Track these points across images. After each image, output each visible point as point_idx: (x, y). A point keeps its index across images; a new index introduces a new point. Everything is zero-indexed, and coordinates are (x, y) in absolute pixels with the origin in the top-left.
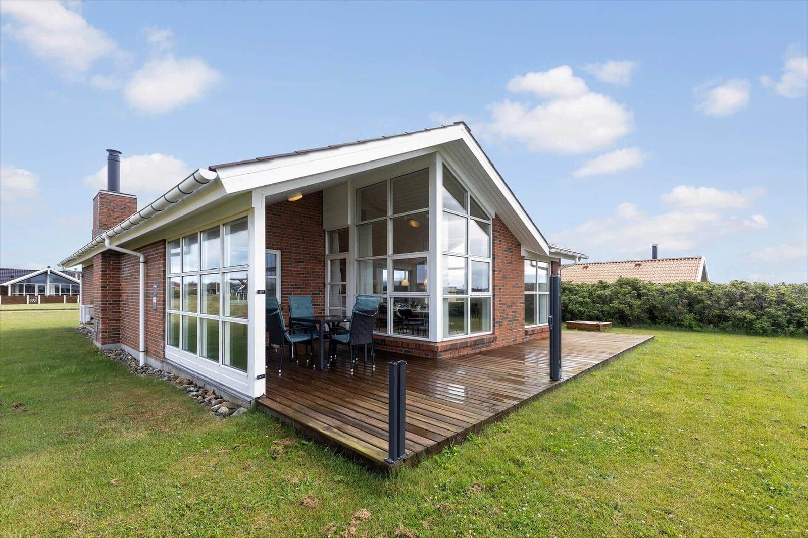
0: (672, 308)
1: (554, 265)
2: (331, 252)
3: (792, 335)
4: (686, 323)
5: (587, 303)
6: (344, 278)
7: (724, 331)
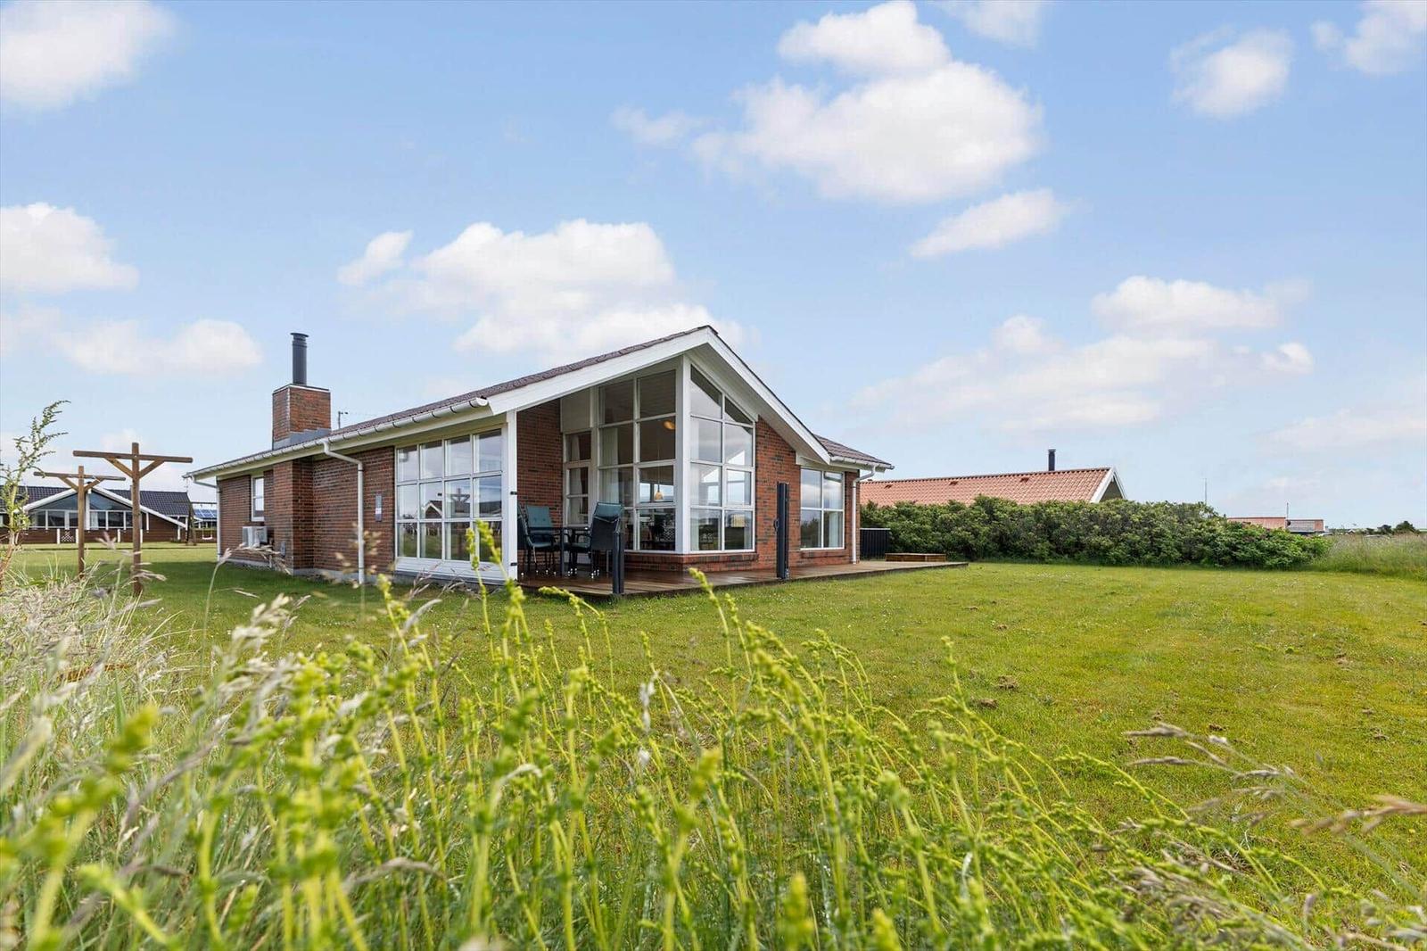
0: (1023, 535)
1: (850, 477)
2: (570, 460)
3: (1148, 564)
4: (1037, 553)
5: (925, 531)
6: (585, 490)
7: (1078, 562)
